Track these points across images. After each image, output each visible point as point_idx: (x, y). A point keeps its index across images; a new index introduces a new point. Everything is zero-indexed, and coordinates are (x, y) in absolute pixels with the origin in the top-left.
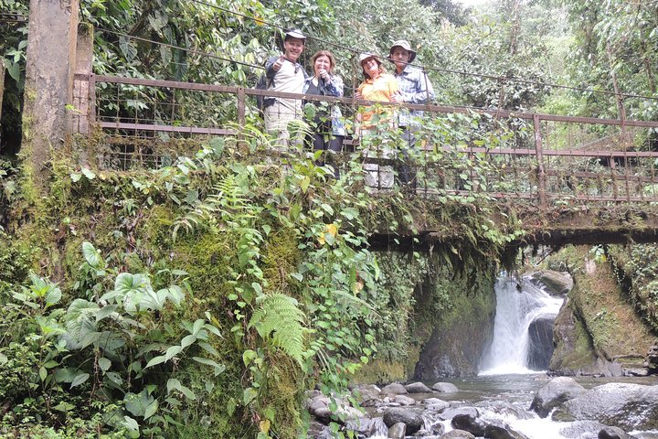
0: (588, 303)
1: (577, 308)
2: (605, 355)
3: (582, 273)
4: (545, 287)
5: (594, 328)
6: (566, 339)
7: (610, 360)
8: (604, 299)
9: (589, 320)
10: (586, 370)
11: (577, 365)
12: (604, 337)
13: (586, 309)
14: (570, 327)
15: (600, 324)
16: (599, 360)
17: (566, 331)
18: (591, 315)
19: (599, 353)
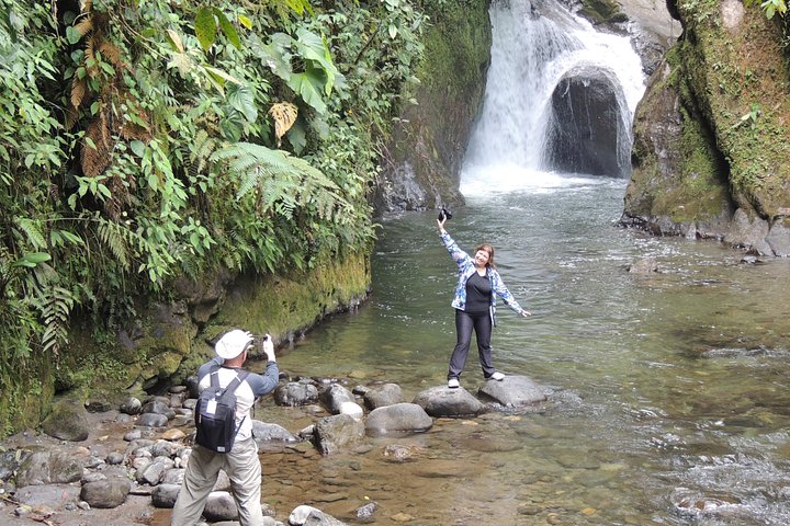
0: (722, 91)
1: (692, 93)
2: (756, 206)
3: (714, 26)
4: (579, 7)
5: (735, 146)
6: (662, 154)
7: (765, 217)
8: (757, 86)
9: (724, 127)
10: (708, 227)
11: (689, 213)
12: (754, 168)
13: (717, 103)
14: (673, 129)
15: (749, 140)
16: (741, 215)
17: (663, 137)
18: (729, 117)
19: (741, 198)
